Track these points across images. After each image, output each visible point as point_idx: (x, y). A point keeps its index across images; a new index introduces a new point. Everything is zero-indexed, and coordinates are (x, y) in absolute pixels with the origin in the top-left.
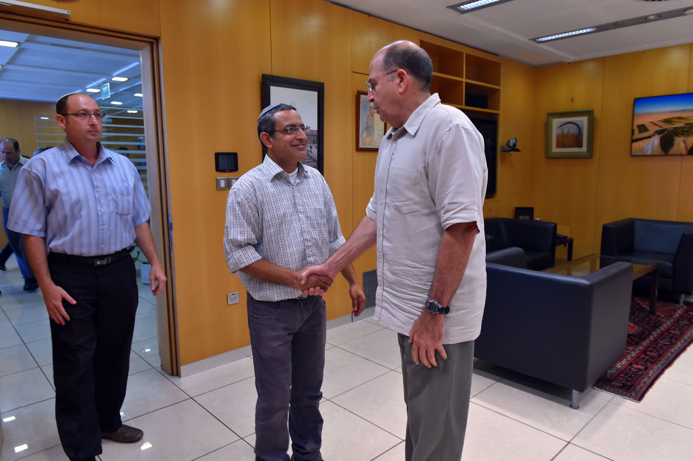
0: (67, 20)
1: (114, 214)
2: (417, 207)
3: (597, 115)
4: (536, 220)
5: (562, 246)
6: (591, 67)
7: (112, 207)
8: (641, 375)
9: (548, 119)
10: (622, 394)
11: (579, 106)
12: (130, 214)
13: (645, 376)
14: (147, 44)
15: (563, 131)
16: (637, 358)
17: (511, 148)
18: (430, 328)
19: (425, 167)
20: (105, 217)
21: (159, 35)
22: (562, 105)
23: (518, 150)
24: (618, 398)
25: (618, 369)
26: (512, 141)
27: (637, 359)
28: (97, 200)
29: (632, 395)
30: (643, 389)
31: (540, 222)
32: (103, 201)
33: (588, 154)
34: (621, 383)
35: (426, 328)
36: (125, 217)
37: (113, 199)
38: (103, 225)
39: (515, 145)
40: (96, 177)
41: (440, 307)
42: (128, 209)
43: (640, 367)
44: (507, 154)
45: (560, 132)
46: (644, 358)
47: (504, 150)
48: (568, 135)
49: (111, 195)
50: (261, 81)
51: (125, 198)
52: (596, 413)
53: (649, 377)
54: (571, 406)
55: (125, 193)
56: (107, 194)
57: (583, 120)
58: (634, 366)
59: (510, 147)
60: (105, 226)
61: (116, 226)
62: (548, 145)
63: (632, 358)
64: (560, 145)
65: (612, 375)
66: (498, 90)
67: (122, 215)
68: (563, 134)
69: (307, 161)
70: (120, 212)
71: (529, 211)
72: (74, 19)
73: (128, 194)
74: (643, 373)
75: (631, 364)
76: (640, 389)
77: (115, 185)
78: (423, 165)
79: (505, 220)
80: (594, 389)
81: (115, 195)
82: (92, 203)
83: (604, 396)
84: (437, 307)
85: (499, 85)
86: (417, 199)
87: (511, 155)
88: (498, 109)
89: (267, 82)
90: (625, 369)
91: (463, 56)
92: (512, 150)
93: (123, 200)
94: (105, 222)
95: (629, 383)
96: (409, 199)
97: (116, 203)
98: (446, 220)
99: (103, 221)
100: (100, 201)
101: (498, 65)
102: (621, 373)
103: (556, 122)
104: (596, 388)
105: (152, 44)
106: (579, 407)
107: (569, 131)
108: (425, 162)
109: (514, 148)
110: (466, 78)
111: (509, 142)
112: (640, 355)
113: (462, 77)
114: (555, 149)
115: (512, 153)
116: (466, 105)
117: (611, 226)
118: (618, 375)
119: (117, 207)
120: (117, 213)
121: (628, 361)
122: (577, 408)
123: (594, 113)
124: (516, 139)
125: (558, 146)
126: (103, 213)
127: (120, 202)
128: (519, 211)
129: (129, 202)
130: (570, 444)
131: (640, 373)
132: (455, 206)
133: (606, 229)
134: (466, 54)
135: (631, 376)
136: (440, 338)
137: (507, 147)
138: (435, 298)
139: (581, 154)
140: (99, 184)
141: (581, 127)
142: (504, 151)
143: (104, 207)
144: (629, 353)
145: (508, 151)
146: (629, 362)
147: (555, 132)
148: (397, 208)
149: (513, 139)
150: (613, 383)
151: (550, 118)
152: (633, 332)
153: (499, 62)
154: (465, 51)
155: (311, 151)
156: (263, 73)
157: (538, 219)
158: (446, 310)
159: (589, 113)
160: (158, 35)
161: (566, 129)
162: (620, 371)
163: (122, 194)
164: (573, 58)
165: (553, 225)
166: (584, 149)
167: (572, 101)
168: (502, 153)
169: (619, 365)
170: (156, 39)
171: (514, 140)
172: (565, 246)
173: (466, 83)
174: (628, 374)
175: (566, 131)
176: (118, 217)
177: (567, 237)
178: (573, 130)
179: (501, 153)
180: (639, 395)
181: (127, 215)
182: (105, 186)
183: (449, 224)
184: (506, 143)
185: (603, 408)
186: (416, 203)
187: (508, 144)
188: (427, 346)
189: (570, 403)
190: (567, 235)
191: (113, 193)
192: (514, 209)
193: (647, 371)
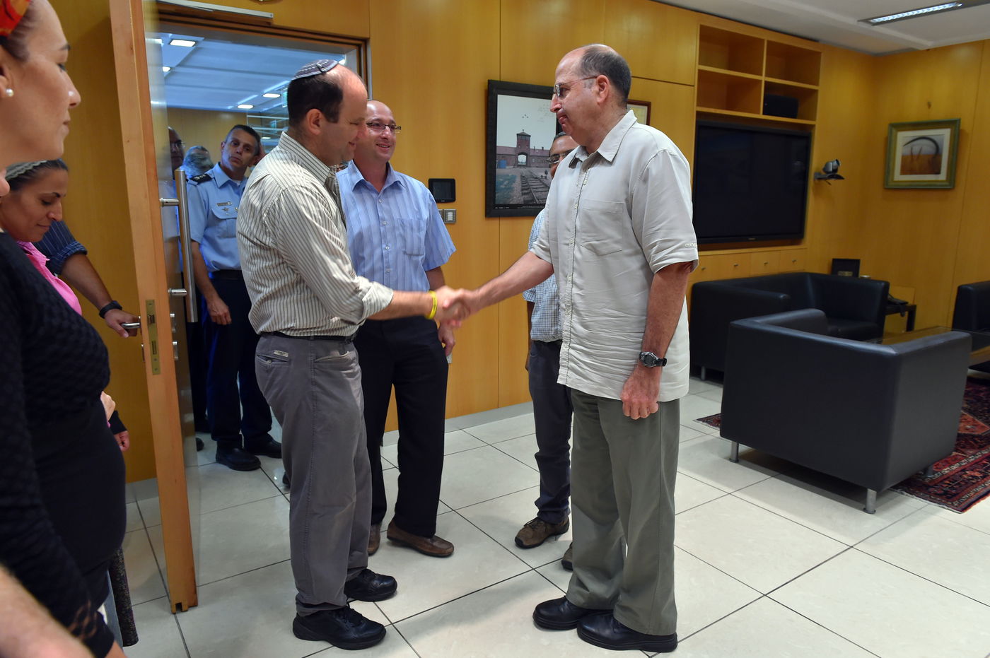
0: (269, 23)
1: (402, 253)
2: (617, 247)
3: (966, 125)
4: (863, 278)
5: (898, 315)
6: (963, 54)
7: (399, 244)
8: (974, 483)
9: (891, 133)
10: (939, 503)
11: (938, 113)
12: (421, 255)
13: (979, 485)
14: (355, 47)
15: (912, 149)
16: (976, 463)
17: (829, 174)
18: (646, 384)
19: (627, 200)
20: (391, 257)
21: (368, 36)
22: (914, 112)
23: (840, 178)
24: (933, 506)
25: (943, 475)
26: (831, 164)
27: (973, 467)
28: (382, 237)
29: (953, 504)
30: (973, 499)
31: (868, 280)
32: (389, 237)
33: (947, 183)
34: (942, 490)
35: (641, 385)
36: (414, 258)
37: (401, 235)
38: (388, 267)
39: (835, 170)
40: (381, 207)
41: (657, 358)
42: (419, 249)
43: (976, 474)
44: (823, 181)
45: (907, 151)
46: (985, 465)
47: (818, 177)
48: (919, 156)
49: (399, 229)
50: (487, 88)
51: (416, 234)
52: (897, 520)
53: (986, 487)
54: (865, 510)
55: (415, 227)
56: (394, 228)
57: (944, 135)
58: (967, 472)
59: (828, 172)
60: (391, 269)
61: (404, 269)
62: (888, 170)
63: (969, 463)
64: (904, 171)
65: (932, 480)
66: (815, 92)
67: (411, 255)
68: (912, 153)
69: (540, 190)
70: (408, 252)
71: (854, 265)
72: (276, 23)
73: (419, 229)
74: (978, 482)
75: (964, 470)
76: (968, 498)
77: (404, 217)
78: (625, 197)
79: (814, 276)
80: (902, 494)
81: (404, 230)
82: (376, 240)
83: (914, 503)
84: (653, 359)
85: (817, 84)
86: (618, 237)
87: (830, 184)
88: (814, 119)
89: (494, 89)
90: (954, 475)
91: (764, 43)
92: (831, 177)
93: (412, 236)
94: (391, 264)
95: (954, 491)
96: (609, 237)
97: (404, 240)
98: (660, 260)
99: (388, 263)
100: (385, 237)
101: (817, 54)
102: (945, 479)
103: (903, 137)
104: (906, 493)
105: (359, 46)
106: (875, 511)
107: (921, 150)
108: (627, 193)
109: (834, 175)
110: (767, 75)
111: (827, 165)
112: (981, 461)
113: (761, 75)
114: (898, 177)
115: (832, 181)
116: (764, 114)
117: (970, 288)
118: (941, 481)
119: (405, 246)
120: (405, 253)
121: (961, 466)
122: (873, 512)
123: (961, 124)
124: (837, 161)
125: (904, 172)
126: (388, 252)
127: (409, 240)
128: (838, 264)
129: (419, 239)
130: (852, 549)
131: (973, 481)
132: (670, 244)
133: (963, 293)
134: (769, 42)
135: (959, 483)
136: (656, 394)
137: (823, 173)
138: (650, 349)
139: (938, 184)
140: (386, 217)
141: (940, 147)
142: (820, 179)
143: (390, 245)
144: (965, 458)
145: (825, 179)
146: (962, 468)
147: (900, 151)
148: (593, 249)
149: (833, 162)
150: (931, 489)
151: (894, 131)
152: (980, 434)
153: (819, 50)
154: (767, 37)
155: (546, 177)
156: (490, 79)
157: (865, 276)
158: (664, 362)
159: (953, 124)
160: (366, 36)
161: (917, 147)
162: (945, 477)
163: (412, 229)
164: (929, 44)
165: (883, 284)
166: (942, 177)
167: (929, 105)
168: (817, 181)
169: (946, 471)
170: (365, 41)
171: (835, 163)
172: (902, 316)
173: (766, 82)
174: (956, 481)
175: (916, 150)
176: (406, 257)
177: (907, 303)
178: (927, 148)
179: (814, 180)
180: (963, 505)
181: (418, 255)
182: (392, 218)
183: (664, 264)
184: (823, 166)
185: (909, 515)
186: (617, 242)
187: (825, 170)
188: (640, 404)
189: (864, 506)
190: (907, 300)
191: (401, 228)
192: (831, 261)
193: (985, 479)
